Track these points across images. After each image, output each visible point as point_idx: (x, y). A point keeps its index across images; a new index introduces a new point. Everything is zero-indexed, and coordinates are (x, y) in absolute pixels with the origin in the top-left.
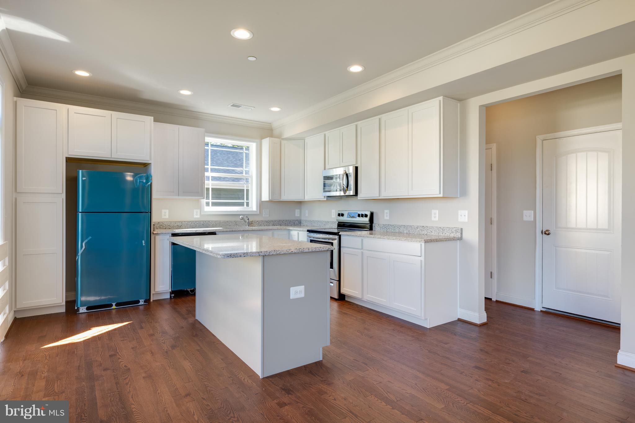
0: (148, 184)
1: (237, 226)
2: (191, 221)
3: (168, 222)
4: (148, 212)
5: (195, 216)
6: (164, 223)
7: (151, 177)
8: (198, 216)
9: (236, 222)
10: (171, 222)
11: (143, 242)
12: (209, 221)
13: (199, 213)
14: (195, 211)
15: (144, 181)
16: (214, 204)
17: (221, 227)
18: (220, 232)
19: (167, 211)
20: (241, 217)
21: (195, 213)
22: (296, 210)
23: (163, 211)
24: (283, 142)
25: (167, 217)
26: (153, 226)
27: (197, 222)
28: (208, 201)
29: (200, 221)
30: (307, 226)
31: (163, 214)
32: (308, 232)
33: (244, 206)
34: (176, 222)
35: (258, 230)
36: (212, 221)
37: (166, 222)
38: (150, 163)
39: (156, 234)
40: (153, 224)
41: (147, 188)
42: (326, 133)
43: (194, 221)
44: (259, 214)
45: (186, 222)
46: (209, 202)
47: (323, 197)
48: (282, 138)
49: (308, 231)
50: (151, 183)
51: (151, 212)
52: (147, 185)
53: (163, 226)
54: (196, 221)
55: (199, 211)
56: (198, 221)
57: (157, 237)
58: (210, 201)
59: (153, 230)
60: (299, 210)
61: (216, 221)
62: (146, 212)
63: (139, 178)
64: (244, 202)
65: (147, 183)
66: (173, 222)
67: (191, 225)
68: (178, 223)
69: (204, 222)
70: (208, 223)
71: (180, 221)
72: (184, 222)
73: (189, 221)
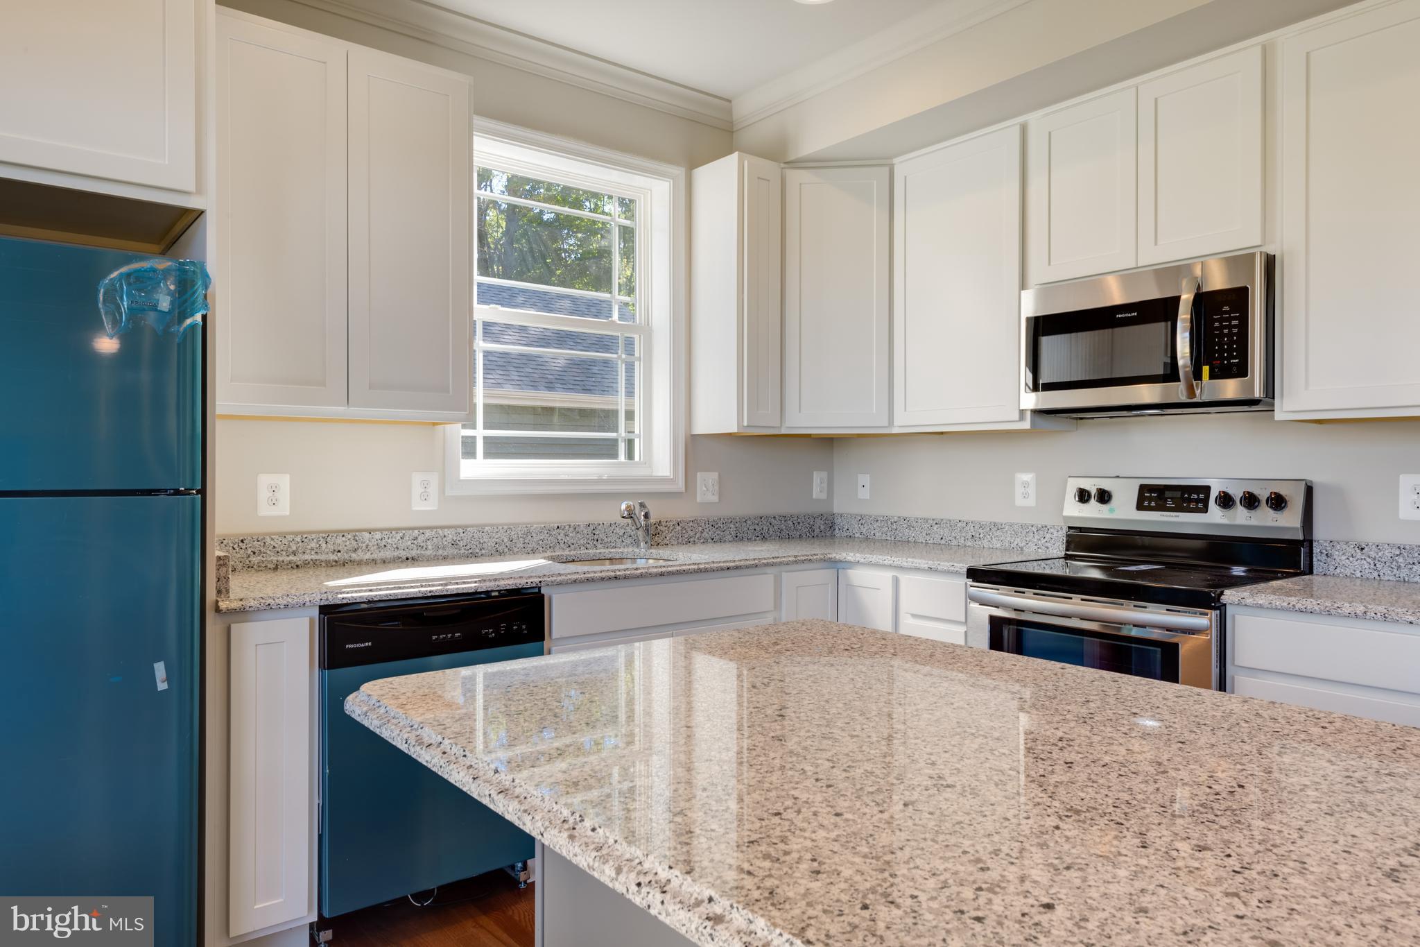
0: (188, 321)
1: (599, 546)
2: (397, 530)
3: (289, 537)
4: (186, 493)
5: (419, 506)
6: (268, 540)
7: (206, 287)
8: (431, 505)
9: (593, 528)
10: (304, 536)
11: (160, 669)
13: (433, 490)
14: (417, 478)
15: (165, 304)
16: (496, 449)
17: (533, 552)
18: (560, 583)
19: (284, 481)
20: (624, 506)
21: (417, 489)
22: (811, 473)
23: (265, 480)
24: (795, 176)
25: (284, 508)
26: (219, 567)
27: (428, 533)
28: (468, 432)
29: (442, 528)
30: (867, 538)
31: (263, 494)
32: (970, 582)
33: (619, 458)
34: (329, 533)
35: (722, 569)
36: (492, 525)
37: (280, 534)
38: (202, 212)
39: (231, 612)
40: (219, 558)
41: (182, 346)
42: (1035, 119)
43: (413, 529)
44: (683, 490)
45: (378, 536)
46: (474, 438)
47: (1016, 416)
48: (792, 158)
49: (975, 574)
50: (204, 318)
51: (203, 492)
52: (182, 329)
53: (267, 559)
54: (422, 529)
55: (434, 479)
56: (431, 528)
57: (240, 630)
58: (480, 432)
59: (219, 592)
60: (824, 475)
61: (509, 528)
62: (177, 492)
63: (129, 284)
64: (615, 441)
65: (183, 316)
66: (313, 536)
67: (401, 546)
68: (340, 540)
69: (461, 531)
70: (476, 536)
71: (349, 532)
72: (367, 535)
73: (390, 530)
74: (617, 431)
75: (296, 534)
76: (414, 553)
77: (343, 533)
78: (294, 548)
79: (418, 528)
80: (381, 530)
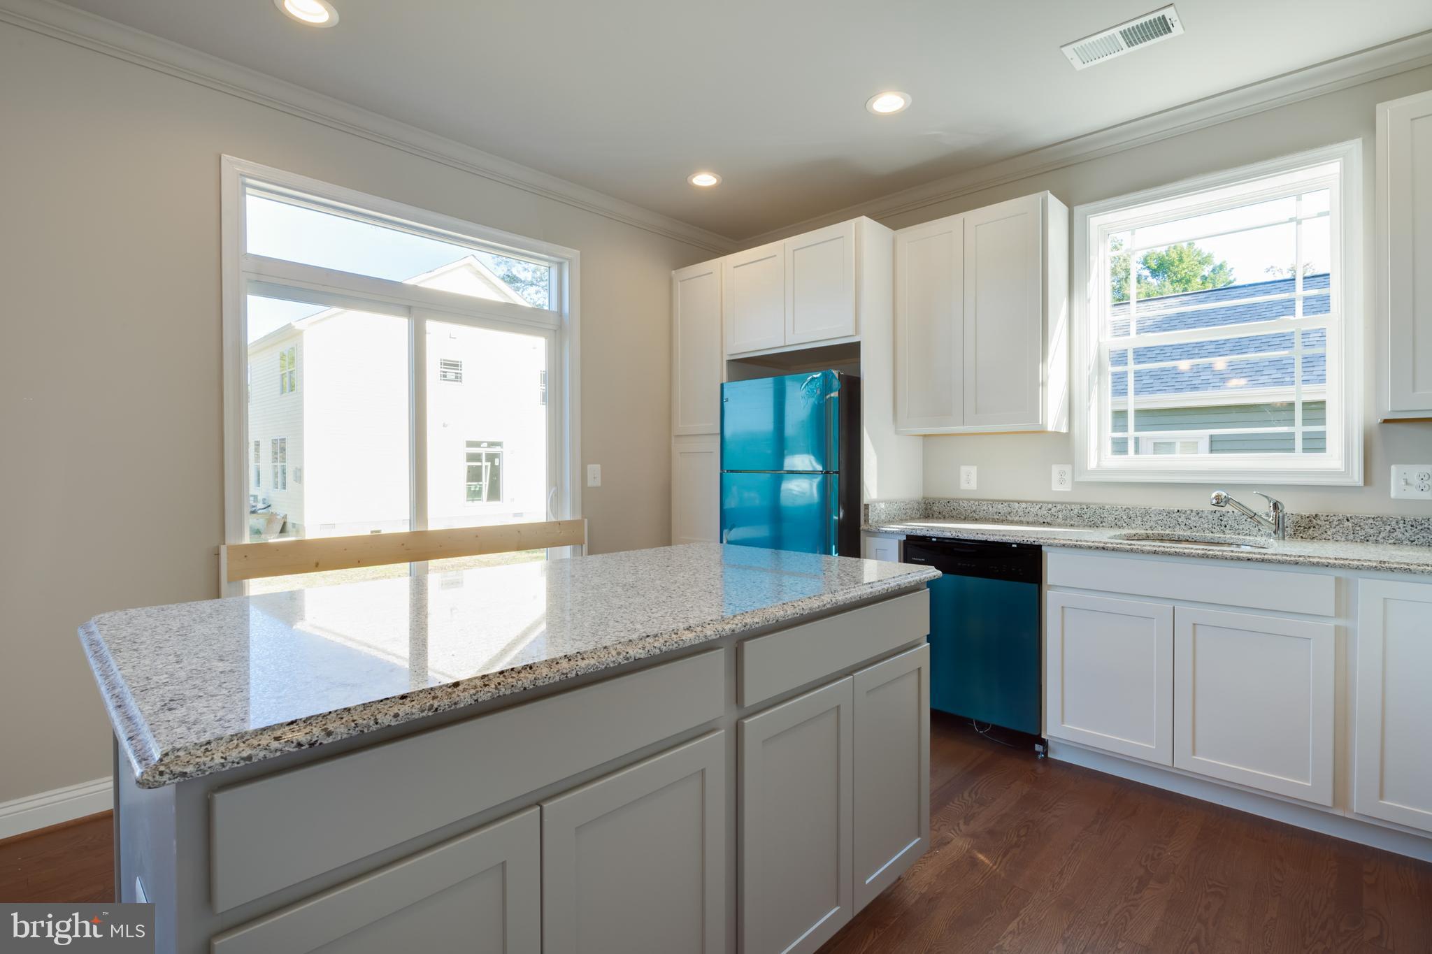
2: (1037, 503)
3: (972, 502)
5: (1056, 487)
6: (961, 503)
8: (1067, 488)
10: (980, 502)
12: (1102, 506)
13: (1068, 477)
14: (1055, 468)
19: (973, 470)
20: (1215, 495)
21: (1055, 477)
23: (964, 469)
25: (973, 485)
26: (865, 509)
27: (1059, 507)
29: (1070, 504)
31: (963, 477)
33: (1293, 450)
34: (994, 501)
36: (1112, 505)
37: (967, 500)
40: (866, 505)
43: (1048, 503)
44: (1361, 483)
45: (1024, 505)
46: (1126, 439)
53: (960, 513)
54: (1055, 504)
55: (1068, 470)
56: (1062, 503)
61: (1128, 507)
66: (985, 502)
67: (1040, 514)
68: (1000, 506)
69: (1085, 507)
70: (1097, 512)
71: (1005, 501)
72: (1017, 504)
73: (1032, 502)
74: (1293, 425)
75: (975, 500)
76: (1048, 520)
77: (1003, 502)
78: (974, 508)
79: (1052, 503)
80: (1026, 502)
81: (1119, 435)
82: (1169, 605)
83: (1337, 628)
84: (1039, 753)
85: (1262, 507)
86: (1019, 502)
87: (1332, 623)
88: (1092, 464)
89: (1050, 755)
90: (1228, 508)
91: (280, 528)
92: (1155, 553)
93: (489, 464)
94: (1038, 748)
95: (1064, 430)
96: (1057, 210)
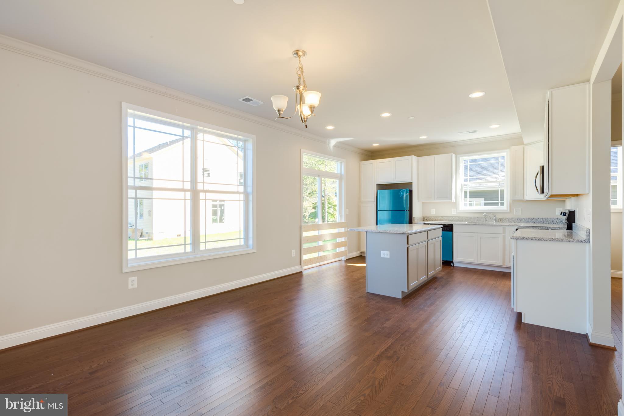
3: (434, 217)
5: (453, 213)
8: (455, 213)
10: (436, 217)
12: (463, 217)
13: (456, 211)
14: (453, 209)
19: (434, 210)
20: (484, 214)
22: (557, 209)
24: (526, 147)
25: (434, 213)
29: (456, 217)
33: (498, 206)
34: (439, 217)
38: (412, 183)
44: (507, 212)
53: (431, 219)
64: (498, 203)
68: (441, 218)
69: (459, 217)
73: (448, 217)
74: (498, 201)
79: (452, 217)
81: (465, 202)
82: (476, 234)
83: (503, 236)
84: (452, 265)
85: (493, 216)
86: (445, 217)
87: (502, 235)
88: (460, 209)
89: (454, 266)
90: (487, 217)
91: (140, 234)
92: (474, 225)
93: (220, 209)
94: (452, 264)
95: (455, 201)
96: (454, 156)
